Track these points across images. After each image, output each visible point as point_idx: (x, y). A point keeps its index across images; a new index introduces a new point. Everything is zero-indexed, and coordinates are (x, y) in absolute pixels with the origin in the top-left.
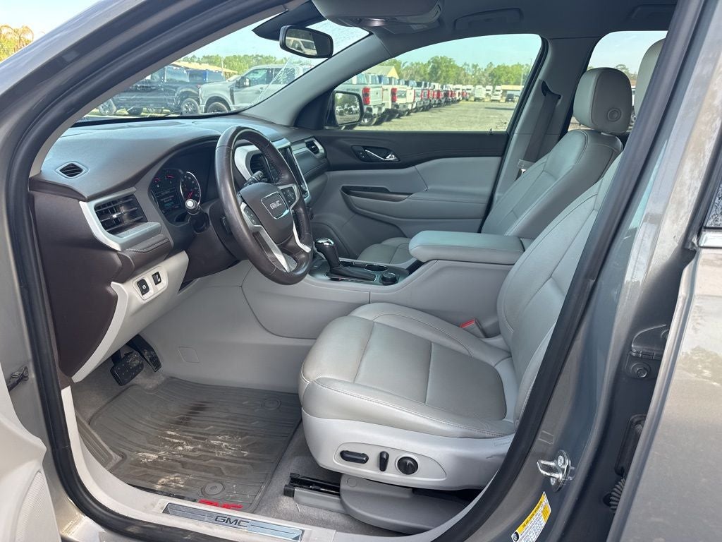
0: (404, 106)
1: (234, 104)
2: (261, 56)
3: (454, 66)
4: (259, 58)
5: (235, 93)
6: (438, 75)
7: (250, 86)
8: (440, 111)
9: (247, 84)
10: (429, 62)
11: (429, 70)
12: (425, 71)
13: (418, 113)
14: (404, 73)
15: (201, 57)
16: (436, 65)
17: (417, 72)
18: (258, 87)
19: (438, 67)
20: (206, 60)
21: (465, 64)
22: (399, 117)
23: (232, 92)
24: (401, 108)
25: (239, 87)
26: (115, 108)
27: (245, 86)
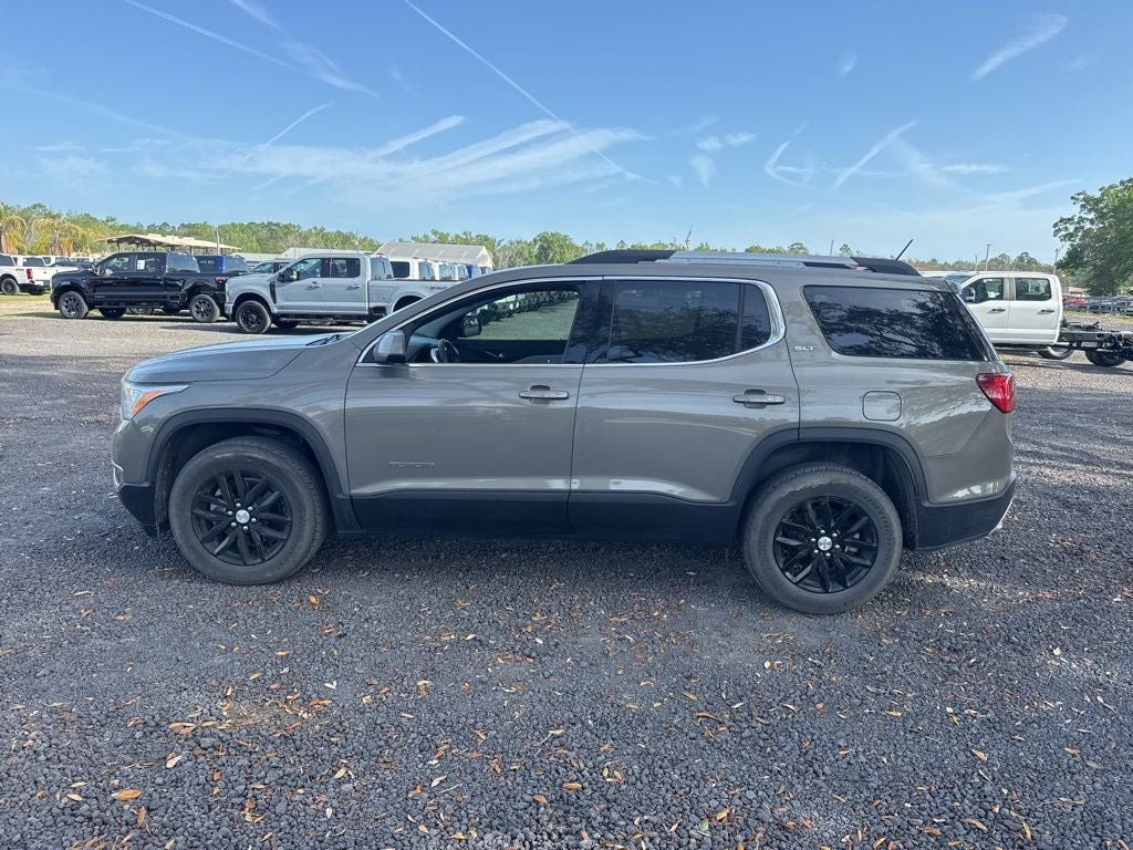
0: (504, 307)
1: (275, 302)
2: (277, 225)
3: (571, 246)
4: (273, 227)
5: (277, 289)
6: (550, 257)
7: (298, 279)
8: (552, 310)
9: (295, 277)
10: (535, 240)
11: (535, 250)
12: (530, 253)
13: (523, 314)
14: (500, 255)
15: (177, 226)
16: (546, 245)
17: (520, 254)
18: (309, 281)
19: (549, 247)
20: (186, 230)
21: (586, 243)
22: (497, 320)
23: (272, 287)
24: (500, 309)
25: (283, 282)
26: (86, 308)
27: (292, 280)
